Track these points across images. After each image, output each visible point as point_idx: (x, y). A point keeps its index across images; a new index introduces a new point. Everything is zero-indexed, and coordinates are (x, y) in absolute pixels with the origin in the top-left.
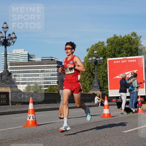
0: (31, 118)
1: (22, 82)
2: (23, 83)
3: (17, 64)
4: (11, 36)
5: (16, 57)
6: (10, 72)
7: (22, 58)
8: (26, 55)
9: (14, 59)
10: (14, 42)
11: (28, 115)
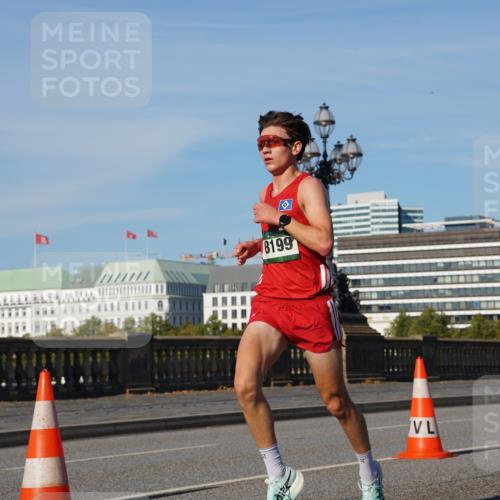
0: (424, 430)
1: (381, 302)
2: (382, 309)
3: (360, 242)
4: (344, 151)
5: (357, 221)
6: (340, 271)
7: (377, 223)
8: (393, 210)
9: (351, 227)
10: (353, 171)
11: (412, 419)
